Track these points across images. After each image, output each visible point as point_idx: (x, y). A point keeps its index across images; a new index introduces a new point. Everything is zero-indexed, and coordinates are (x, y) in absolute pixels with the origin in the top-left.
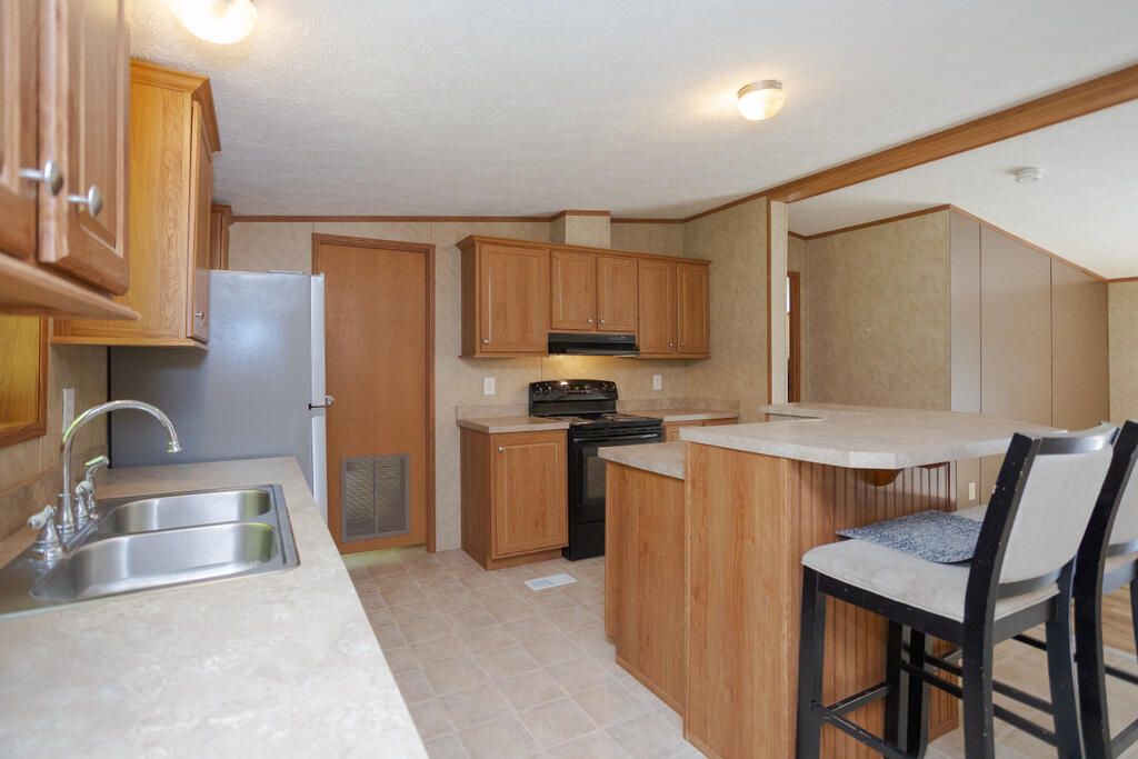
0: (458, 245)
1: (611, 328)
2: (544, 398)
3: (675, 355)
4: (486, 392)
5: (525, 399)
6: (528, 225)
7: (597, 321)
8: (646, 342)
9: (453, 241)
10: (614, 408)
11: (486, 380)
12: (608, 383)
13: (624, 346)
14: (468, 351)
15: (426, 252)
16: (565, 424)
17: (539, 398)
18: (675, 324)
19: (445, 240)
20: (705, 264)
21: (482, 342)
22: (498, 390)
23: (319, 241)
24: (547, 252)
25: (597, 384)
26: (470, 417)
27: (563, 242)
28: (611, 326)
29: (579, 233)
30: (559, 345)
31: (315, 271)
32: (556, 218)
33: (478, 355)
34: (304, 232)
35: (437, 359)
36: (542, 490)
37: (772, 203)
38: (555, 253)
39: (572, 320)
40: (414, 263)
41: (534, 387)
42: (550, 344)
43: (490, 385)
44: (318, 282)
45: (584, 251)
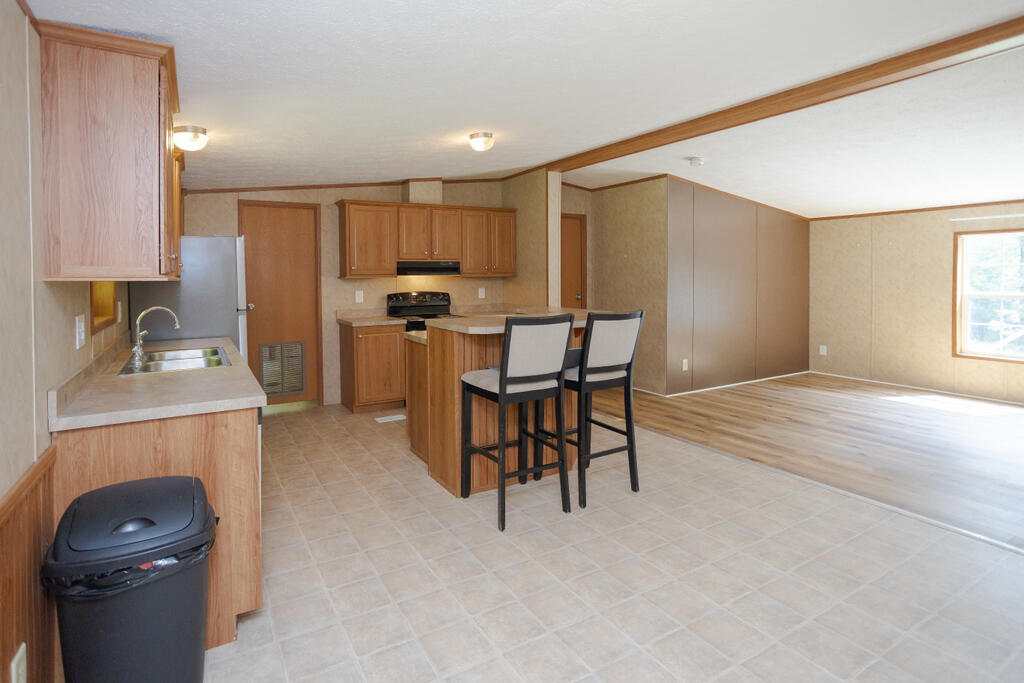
0: (336, 203)
1: (442, 257)
2: (397, 305)
3: (489, 274)
4: (357, 301)
5: (385, 305)
6: (385, 188)
7: (431, 252)
8: (467, 265)
9: (333, 201)
10: (448, 310)
11: (357, 293)
12: (443, 294)
13: (453, 269)
14: (343, 275)
15: (315, 209)
16: (405, 322)
17: (394, 304)
18: (489, 253)
19: (327, 200)
20: (513, 211)
21: (350, 268)
22: (365, 300)
23: (242, 205)
24: (395, 208)
25: (434, 295)
26: (346, 318)
27: (408, 200)
28: (440, 255)
29: (417, 193)
30: (405, 269)
31: (239, 235)
32: (405, 183)
33: (348, 277)
34: (232, 198)
35: (323, 279)
36: (389, 363)
37: (549, 173)
38: (402, 209)
39: (412, 252)
40: (308, 215)
41: (390, 297)
42: (398, 269)
43: (360, 297)
44: (240, 241)
45: (421, 206)
